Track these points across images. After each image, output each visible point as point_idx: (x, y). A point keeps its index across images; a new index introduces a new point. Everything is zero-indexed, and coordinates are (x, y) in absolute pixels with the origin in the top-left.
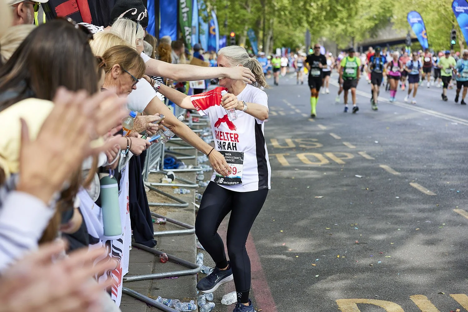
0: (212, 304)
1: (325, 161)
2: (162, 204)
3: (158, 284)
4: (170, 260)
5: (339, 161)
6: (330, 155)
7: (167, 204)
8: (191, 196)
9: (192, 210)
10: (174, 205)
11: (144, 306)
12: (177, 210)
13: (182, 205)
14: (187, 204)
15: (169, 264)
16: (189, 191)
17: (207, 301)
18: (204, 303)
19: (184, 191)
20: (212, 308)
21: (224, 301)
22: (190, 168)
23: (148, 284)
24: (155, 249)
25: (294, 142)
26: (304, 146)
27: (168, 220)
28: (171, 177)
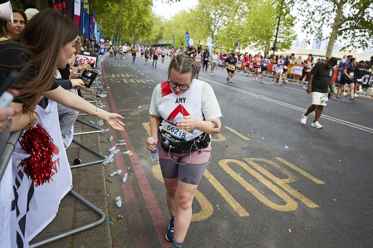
0: (103, 123)
1: (139, 82)
2: (85, 93)
3: (85, 117)
5: (144, 82)
6: (141, 80)
7: (86, 93)
8: (94, 91)
9: (95, 95)
10: (89, 93)
11: (81, 123)
12: (90, 95)
13: (92, 93)
14: (93, 93)
16: (94, 89)
17: (101, 123)
18: (100, 123)
19: (92, 89)
20: (103, 125)
23: (81, 117)
25: (129, 75)
26: (132, 77)
27: (87, 98)
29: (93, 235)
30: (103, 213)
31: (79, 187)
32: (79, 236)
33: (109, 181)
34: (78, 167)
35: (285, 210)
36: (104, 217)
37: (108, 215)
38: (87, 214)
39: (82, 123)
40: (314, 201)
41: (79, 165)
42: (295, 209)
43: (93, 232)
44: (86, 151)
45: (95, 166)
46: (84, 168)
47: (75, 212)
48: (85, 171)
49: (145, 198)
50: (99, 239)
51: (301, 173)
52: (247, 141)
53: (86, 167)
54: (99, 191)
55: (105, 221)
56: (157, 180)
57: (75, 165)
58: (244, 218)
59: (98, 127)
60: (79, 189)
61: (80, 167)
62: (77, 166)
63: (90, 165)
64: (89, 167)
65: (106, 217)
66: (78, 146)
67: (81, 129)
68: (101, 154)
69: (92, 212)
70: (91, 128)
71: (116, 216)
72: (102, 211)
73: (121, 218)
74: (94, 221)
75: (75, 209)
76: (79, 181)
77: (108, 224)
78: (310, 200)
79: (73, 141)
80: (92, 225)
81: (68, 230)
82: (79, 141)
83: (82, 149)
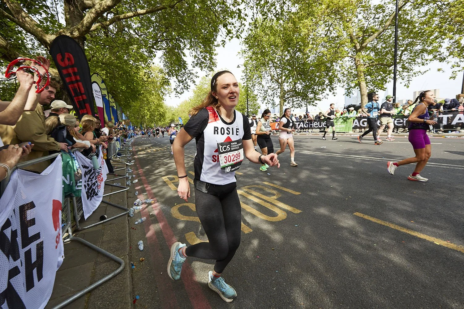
3: (114, 181)
4: (118, 175)
9: (125, 164)
15: (118, 176)
17: (129, 183)
21: (133, 182)
22: (124, 155)
23: (112, 181)
24: (114, 174)
28: (119, 158)
29: (111, 286)
30: (122, 261)
31: (102, 240)
32: (96, 291)
33: (133, 229)
34: (104, 222)
35: (278, 220)
36: (123, 264)
37: (128, 261)
38: (107, 265)
39: (112, 186)
40: (297, 208)
41: (105, 221)
42: (285, 217)
43: (111, 283)
44: (113, 207)
45: (120, 218)
46: (109, 222)
47: (96, 266)
48: (110, 224)
49: (165, 236)
50: (118, 290)
51: (283, 189)
52: (241, 175)
53: (112, 221)
54: (121, 240)
55: (124, 268)
56: (176, 218)
57: (100, 221)
58: (248, 234)
59: (126, 187)
60: (103, 242)
61: (106, 222)
62: (102, 222)
63: (115, 218)
64: (114, 220)
65: (126, 264)
66: (106, 205)
67: (110, 191)
68: (126, 207)
69: (113, 262)
70: (119, 188)
71: (138, 260)
72: (123, 259)
73: (143, 260)
74: (113, 271)
75: (96, 263)
76: (103, 235)
77: (127, 271)
78: (294, 208)
79: (102, 201)
80: (110, 276)
81: (85, 288)
82: (107, 200)
83: (110, 206)
